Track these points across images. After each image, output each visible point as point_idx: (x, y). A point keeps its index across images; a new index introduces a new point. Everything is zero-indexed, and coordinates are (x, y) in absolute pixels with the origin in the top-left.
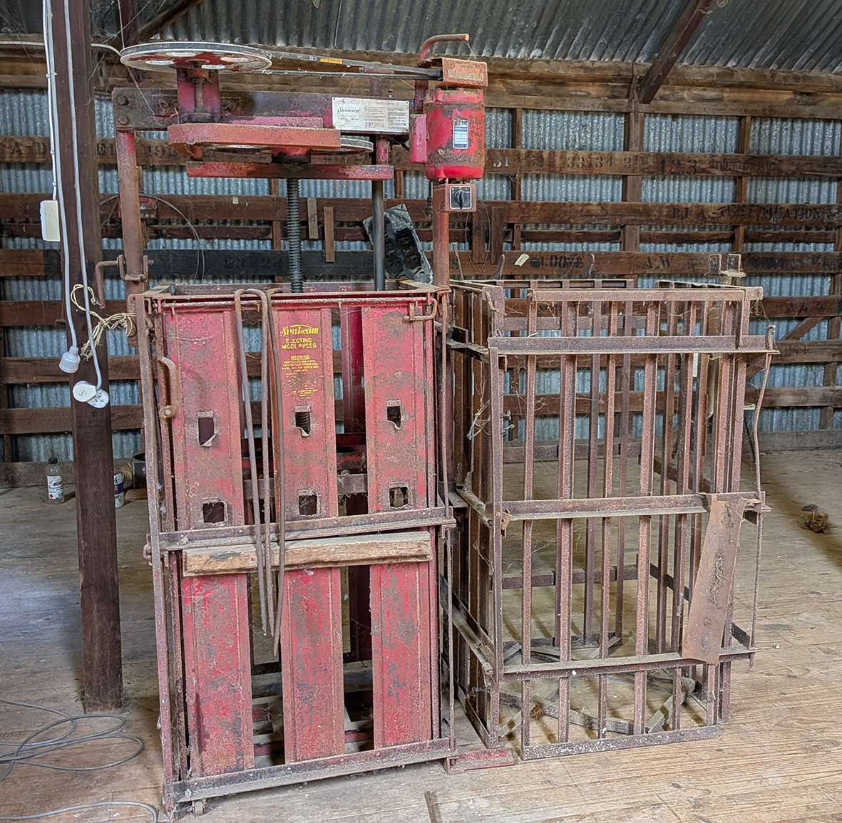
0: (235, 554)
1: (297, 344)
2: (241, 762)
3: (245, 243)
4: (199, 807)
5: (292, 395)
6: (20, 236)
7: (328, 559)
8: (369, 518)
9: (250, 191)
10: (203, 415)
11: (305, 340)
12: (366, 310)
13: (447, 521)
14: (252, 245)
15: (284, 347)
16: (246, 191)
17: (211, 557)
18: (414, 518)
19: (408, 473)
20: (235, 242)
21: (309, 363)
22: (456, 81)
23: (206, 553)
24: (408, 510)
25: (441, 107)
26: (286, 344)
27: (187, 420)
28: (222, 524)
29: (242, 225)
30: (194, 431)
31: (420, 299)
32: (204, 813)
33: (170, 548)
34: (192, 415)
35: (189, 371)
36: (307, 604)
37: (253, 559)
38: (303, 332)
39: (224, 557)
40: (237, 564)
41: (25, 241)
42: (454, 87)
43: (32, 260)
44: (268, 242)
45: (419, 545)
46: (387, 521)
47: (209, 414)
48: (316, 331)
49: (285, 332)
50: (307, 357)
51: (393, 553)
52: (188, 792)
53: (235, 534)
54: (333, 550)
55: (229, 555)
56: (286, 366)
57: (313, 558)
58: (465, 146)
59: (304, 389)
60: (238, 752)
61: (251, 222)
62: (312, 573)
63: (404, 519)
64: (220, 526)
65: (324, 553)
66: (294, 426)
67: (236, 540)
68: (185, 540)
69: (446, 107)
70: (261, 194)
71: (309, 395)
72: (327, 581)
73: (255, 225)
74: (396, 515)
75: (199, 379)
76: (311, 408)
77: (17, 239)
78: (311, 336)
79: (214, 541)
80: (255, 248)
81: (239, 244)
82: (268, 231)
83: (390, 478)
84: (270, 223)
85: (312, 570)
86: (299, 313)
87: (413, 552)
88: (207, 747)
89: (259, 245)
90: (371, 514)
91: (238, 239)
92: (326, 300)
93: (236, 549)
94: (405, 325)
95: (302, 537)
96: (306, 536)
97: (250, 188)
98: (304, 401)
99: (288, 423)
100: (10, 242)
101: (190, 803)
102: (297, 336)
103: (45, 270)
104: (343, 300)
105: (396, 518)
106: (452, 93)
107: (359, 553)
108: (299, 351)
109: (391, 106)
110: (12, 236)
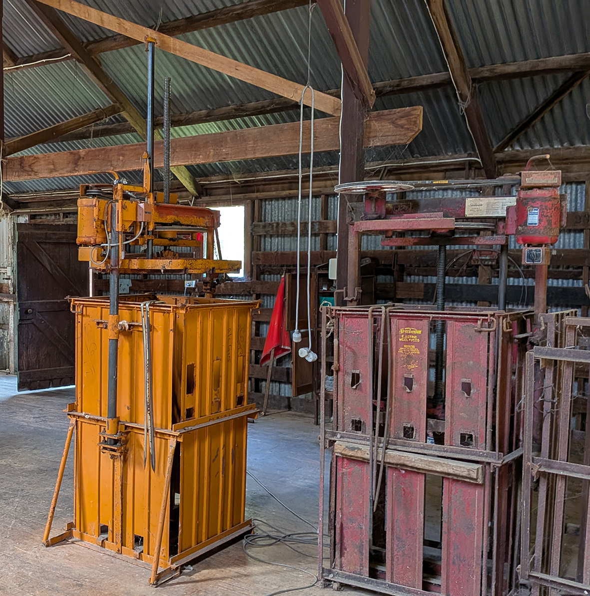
0: (359, 449)
1: (408, 339)
2: (362, 571)
3: (562, 282)
4: (335, 586)
5: (403, 368)
6: (414, 275)
7: (410, 465)
8: (444, 448)
9: (569, 246)
10: (354, 372)
11: (413, 337)
12: (450, 322)
13: (495, 461)
14: (568, 283)
15: (400, 340)
16: (567, 245)
17: (346, 447)
18: (474, 455)
19: (474, 426)
20: (555, 281)
21: (414, 350)
22: (532, 185)
23: (344, 445)
24: (471, 449)
25: (522, 201)
26: (401, 338)
27: (346, 373)
28: (360, 432)
29: (561, 269)
30: (349, 379)
31: (484, 318)
32: (338, 590)
33: (330, 439)
34: (349, 371)
35: (349, 348)
36: (404, 490)
37: (368, 454)
38: (412, 332)
39: (353, 449)
40: (359, 454)
41: (417, 277)
42: (531, 188)
43: (417, 289)
44: (581, 281)
45: (469, 470)
46: (456, 452)
47: (357, 372)
48: (420, 332)
49: (402, 331)
50: (414, 347)
51: (451, 471)
52: (331, 576)
53: (365, 439)
54: (413, 460)
55: (355, 448)
56: (401, 350)
57: (401, 462)
58: (536, 224)
59: (410, 364)
60: (361, 564)
61: (568, 267)
62: (404, 472)
63: (468, 454)
64: (359, 433)
65: (408, 461)
66: (403, 385)
67: (363, 442)
68: (339, 436)
69: (524, 201)
70: (578, 247)
71: (413, 369)
72: (417, 480)
73: (571, 269)
74: (462, 450)
75: (354, 353)
76: (413, 376)
77: (412, 277)
78: (416, 335)
79: (353, 441)
80: (570, 285)
81: (558, 282)
82: (581, 273)
83: (461, 426)
84: (582, 268)
85: (404, 470)
86: (411, 321)
87: (465, 474)
88: (345, 555)
89: (573, 283)
90: (446, 446)
91: (557, 279)
92: (423, 315)
93: (360, 447)
94: (477, 334)
95: (399, 449)
96: (404, 450)
97: (569, 243)
98: (410, 372)
99: (401, 384)
100: (409, 278)
101: (331, 581)
102: (408, 334)
103: (424, 295)
104: (434, 315)
105: (462, 452)
106: (529, 192)
107: (429, 466)
108: (409, 343)
109: (504, 201)
110: (410, 275)
